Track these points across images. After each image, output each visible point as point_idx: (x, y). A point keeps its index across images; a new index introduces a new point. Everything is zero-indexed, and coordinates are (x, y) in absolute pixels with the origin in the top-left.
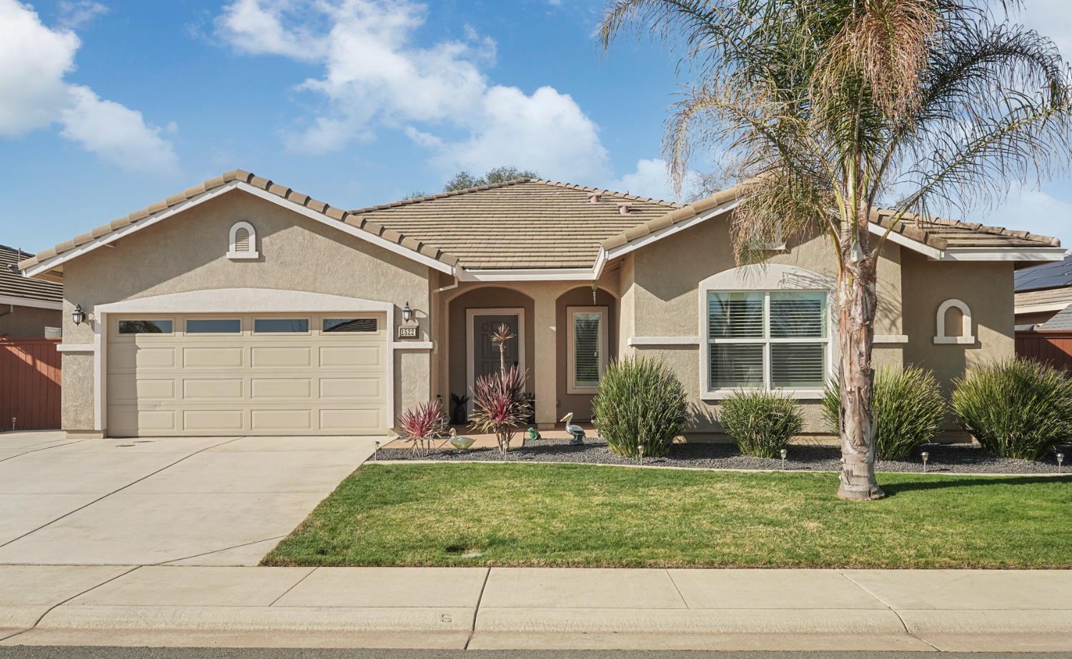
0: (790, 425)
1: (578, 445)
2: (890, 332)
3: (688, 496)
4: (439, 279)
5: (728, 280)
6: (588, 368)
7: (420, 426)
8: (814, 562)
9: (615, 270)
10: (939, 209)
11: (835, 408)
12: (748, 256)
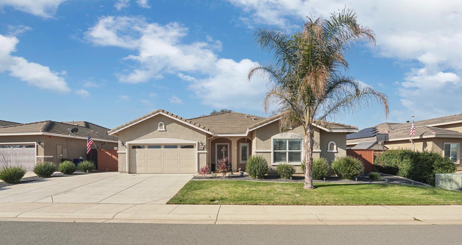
0: (293, 171)
1: (242, 176)
2: (317, 149)
3: (268, 188)
4: (209, 136)
5: (278, 136)
6: (244, 157)
7: (204, 171)
8: (298, 204)
9: (251, 134)
10: (329, 120)
11: (304, 167)
12: (283, 130)
